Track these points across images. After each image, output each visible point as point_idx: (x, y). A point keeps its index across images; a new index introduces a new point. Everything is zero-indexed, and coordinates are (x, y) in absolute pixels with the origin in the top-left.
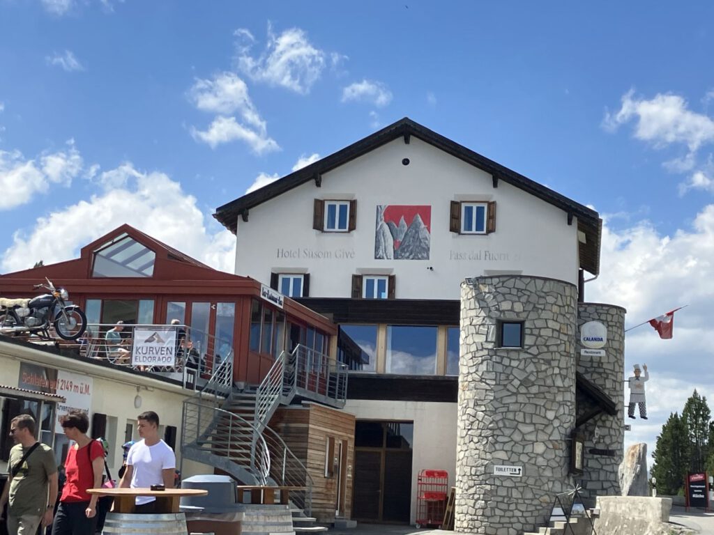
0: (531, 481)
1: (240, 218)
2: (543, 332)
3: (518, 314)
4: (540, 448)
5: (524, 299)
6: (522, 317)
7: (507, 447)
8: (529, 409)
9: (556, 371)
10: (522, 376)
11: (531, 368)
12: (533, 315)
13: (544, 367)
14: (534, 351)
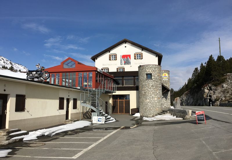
0: (154, 106)
1: (96, 59)
2: (155, 76)
3: (150, 72)
4: (156, 99)
5: (151, 69)
6: (151, 73)
7: (149, 99)
8: (154, 91)
9: (158, 83)
10: (152, 85)
11: (153, 83)
12: (153, 72)
13: (156, 83)
14: (154, 79)
